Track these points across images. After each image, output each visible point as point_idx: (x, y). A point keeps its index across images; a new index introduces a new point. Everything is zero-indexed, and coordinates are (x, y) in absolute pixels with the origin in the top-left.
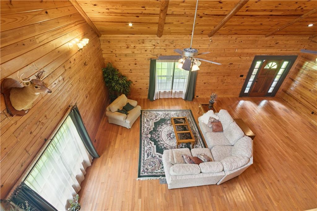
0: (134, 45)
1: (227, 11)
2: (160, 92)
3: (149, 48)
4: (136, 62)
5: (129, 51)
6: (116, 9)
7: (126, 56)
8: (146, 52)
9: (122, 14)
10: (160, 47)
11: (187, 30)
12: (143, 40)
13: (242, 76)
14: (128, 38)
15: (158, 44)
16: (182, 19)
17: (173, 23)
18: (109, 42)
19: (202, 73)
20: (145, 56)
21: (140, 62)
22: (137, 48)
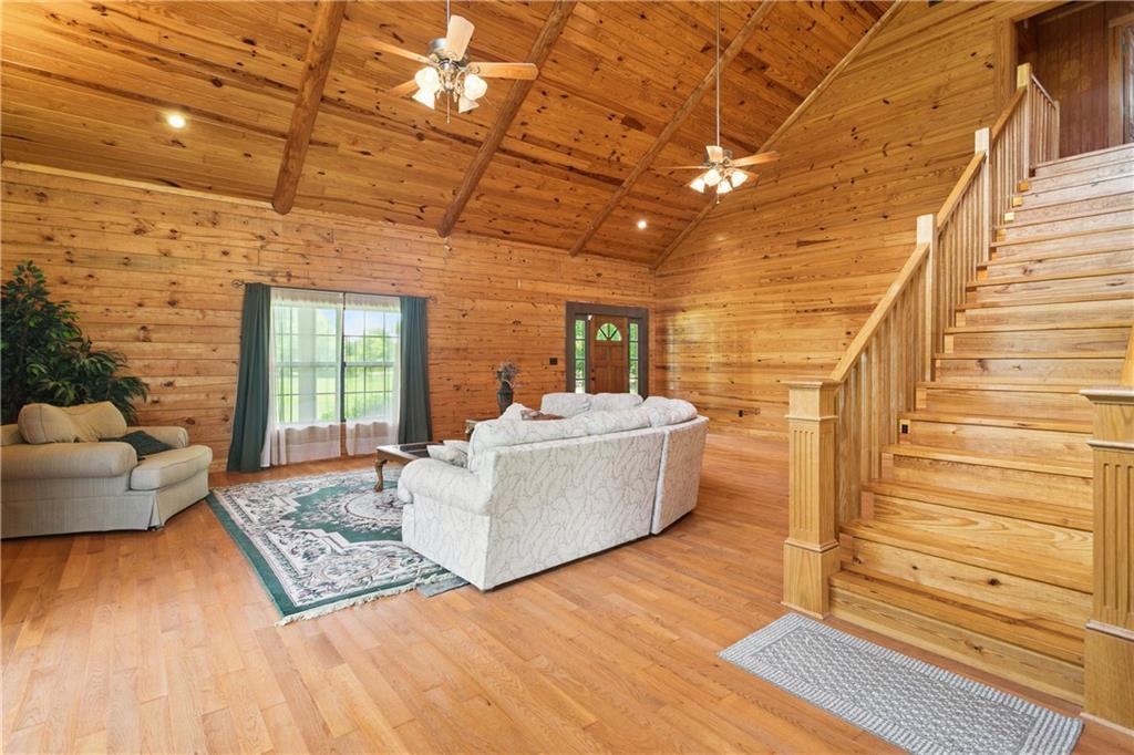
0: (173, 227)
1: (482, 126)
2: (288, 432)
3: (242, 243)
4: (178, 296)
5: (144, 247)
6: (140, 19)
7: (125, 264)
8: (225, 258)
9: (157, 55)
10: (286, 247)
11: (377, 193)
12: (216, 213)
13: (554, 362)
14: (147, 197)
15: (277, 235)
16: (368, 132)
17: (335, 146)
18: (42, 194)
19: (442, 349)
20: (221, 274)
21: (196, 297)
22: (185, 238)
